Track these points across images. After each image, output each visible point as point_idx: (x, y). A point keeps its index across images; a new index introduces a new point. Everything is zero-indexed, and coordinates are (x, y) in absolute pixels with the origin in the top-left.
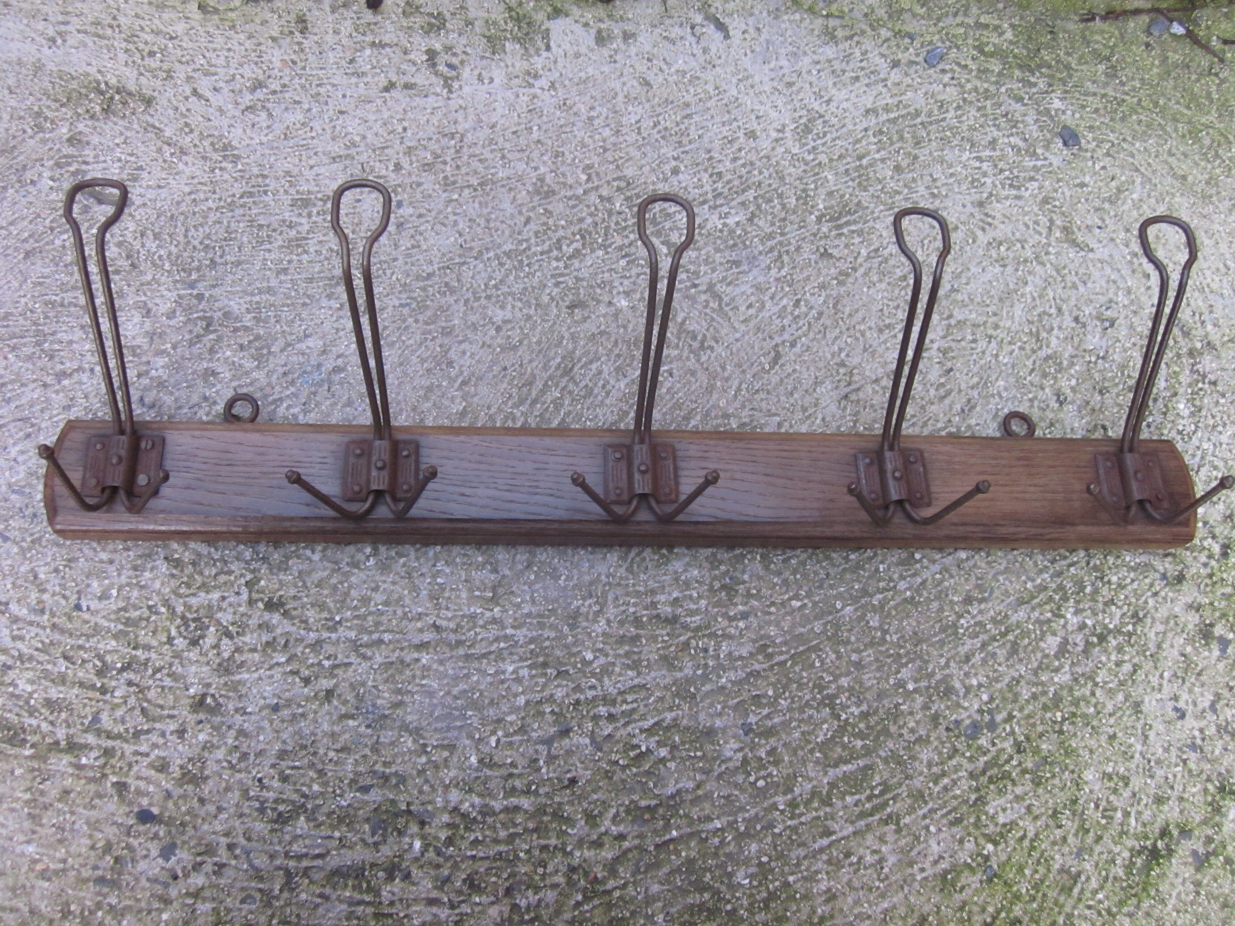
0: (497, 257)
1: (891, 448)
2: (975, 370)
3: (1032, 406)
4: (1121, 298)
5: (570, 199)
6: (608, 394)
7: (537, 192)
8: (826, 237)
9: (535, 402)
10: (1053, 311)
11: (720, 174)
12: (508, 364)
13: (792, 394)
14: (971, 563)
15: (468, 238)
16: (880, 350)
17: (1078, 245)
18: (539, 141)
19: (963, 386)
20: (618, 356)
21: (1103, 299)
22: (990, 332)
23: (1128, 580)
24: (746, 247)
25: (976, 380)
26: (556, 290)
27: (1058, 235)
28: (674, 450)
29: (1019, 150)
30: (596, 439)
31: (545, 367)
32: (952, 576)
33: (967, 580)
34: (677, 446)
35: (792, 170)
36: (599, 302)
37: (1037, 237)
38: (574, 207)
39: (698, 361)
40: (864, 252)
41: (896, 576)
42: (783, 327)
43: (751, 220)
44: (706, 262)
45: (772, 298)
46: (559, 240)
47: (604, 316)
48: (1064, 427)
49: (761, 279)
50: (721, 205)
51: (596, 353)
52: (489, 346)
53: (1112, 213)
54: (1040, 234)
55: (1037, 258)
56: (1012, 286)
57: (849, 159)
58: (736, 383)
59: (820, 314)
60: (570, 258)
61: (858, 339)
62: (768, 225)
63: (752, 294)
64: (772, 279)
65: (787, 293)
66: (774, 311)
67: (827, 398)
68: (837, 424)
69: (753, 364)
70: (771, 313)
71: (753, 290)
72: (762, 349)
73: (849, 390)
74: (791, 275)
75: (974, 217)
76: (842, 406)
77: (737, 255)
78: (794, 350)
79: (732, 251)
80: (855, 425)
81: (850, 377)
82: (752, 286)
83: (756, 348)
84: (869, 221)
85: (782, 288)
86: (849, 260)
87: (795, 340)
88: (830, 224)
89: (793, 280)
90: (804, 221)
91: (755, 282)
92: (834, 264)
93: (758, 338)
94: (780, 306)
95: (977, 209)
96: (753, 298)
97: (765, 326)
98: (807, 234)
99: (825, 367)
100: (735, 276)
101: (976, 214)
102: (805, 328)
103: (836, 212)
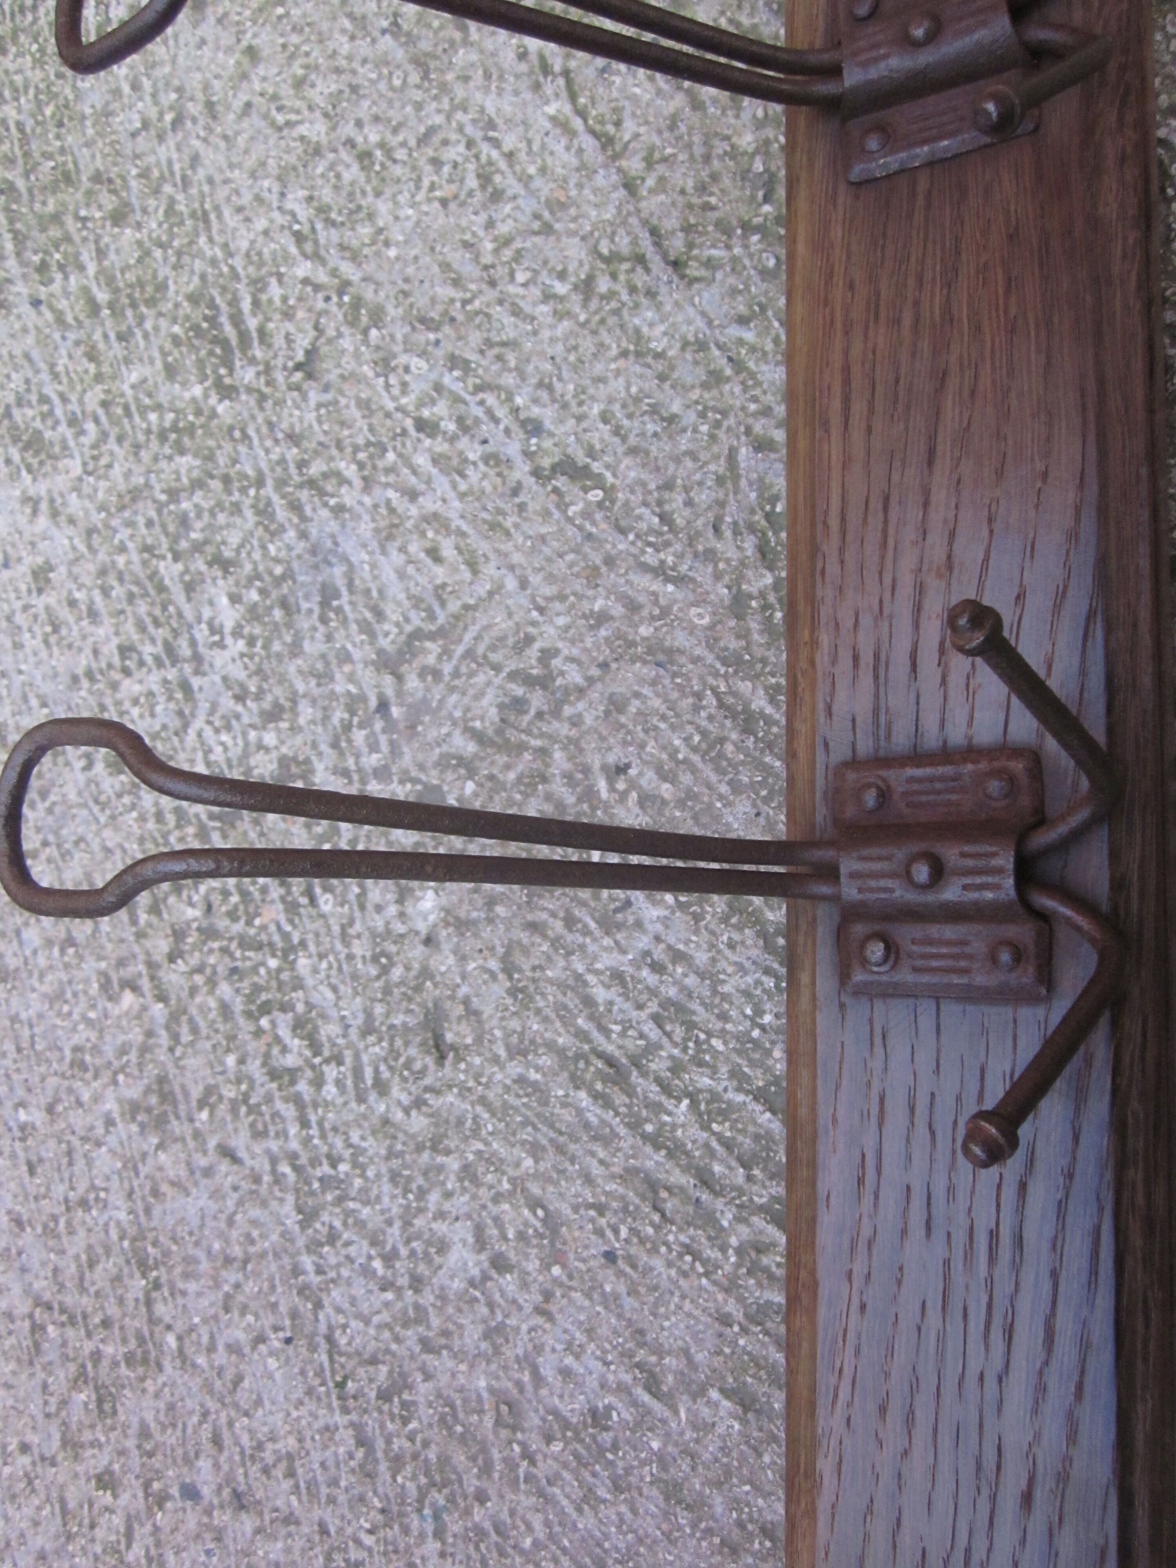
0: (313, 1247)
1: (835, 71)
5: (175, 1037)
6: (678, 957)
7: (161, 1122)
8: (268, 369)
9: (705, 1180)
11: (125, 650)
12: (598, 1247)
13: (672, 419)
15: (268, 1320)
16: (545, 188)
18: (50, 1109)
20: (570, 922)
24: (289, 575)
26: (396, 1092)
28: (854, 763)
30: (824, 1020)
31: (606, 1138)
34: (840, 753)
35: (117, 471)
36: (426, 973)
38: (195, 1030)
39: (581, 691)
40: (303, 269)
42: (487, 459)
43: (225, 565)
44: (324, 677)
45: (413, 495)
46: (274, 1075)
47: (463, 959)
49: (366, 528)
50: (193, 643)
51: (562, 986)
52: (548, 1296)
57: (97, 336)
58: (644, 581)
59: (454, 362)
60: (315, 1047)
61: (518, 252)
62: (238, 521)
63: (402, 549)
64: (367, 500)
65: (400, 455)
66: (447, 487)
67: (680, 318)
68: (756, 279)
69: (589, 537)
70: (451, 495)
71: (393, 548)
72: (546, 514)
73: (658, 258)
74: (356, 449)
75: (226, 15)
76: (702, 273)
77: (307, 598)
78: (548, 424)
79: (299, 611)
80: (758, 229)
81: (622, 259)
82: (384, 552)
83: (544, 530)
84: (232, 268)
85: (388, 471)
86: (320, 305)
87: (523, 424)
88: (238, 364)
89: (369, 444)
90: (231, 429)
91: (374, 545)
92: (330, 341)
93: (516, 526)
94: (434, 471)
95: (209, 10)
96: (413, 548)
97: (485, 509)
98: (260, 420)
99: (595, 333)
100: (360, 599)
101: (220, 10)
102: (491, 400)
103: (211, 353)
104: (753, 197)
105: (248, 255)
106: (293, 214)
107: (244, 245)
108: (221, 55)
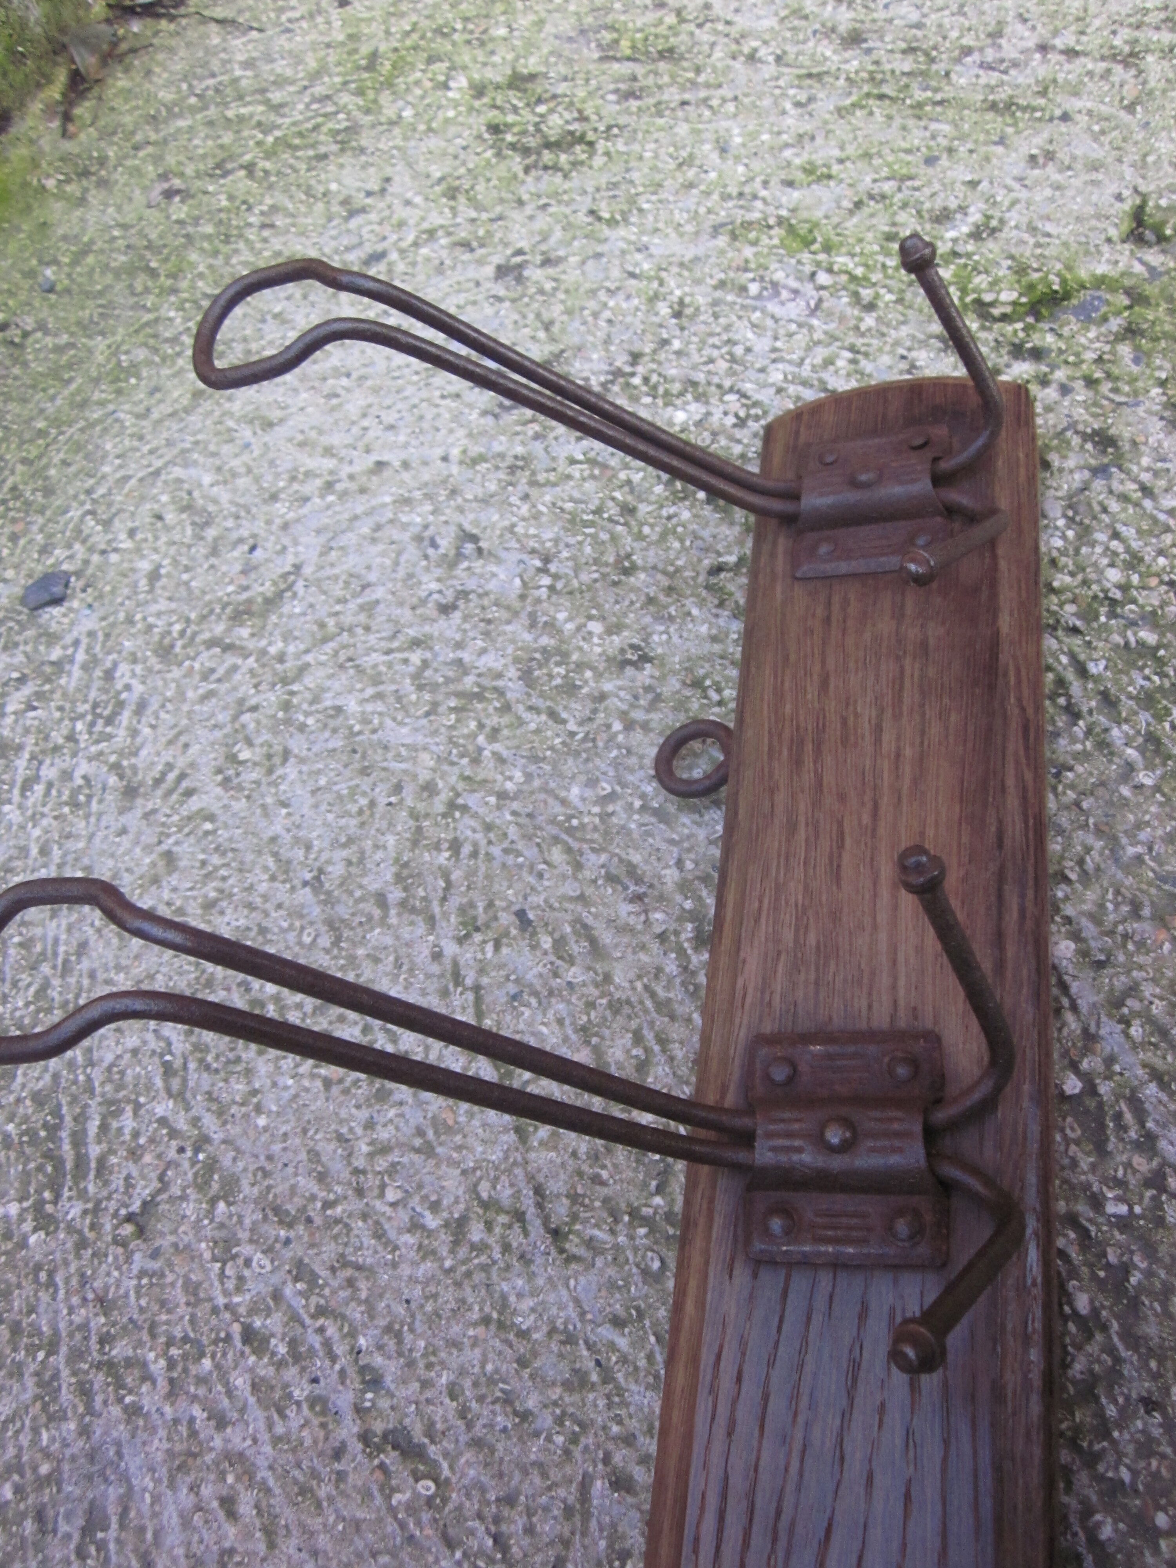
1: (747, 1139)
2: (531, 853)
3: (645, 727)
4: (415, 518)
8: (97, 1210)
10: (416, 657)
13: (525, 1416)
14: (1089, 929)
17: (280, 595)
19: (570, 889)
21: (412, 552)
22: (439, 805)
23: (1115, 544)
24: (54, 1479)
25: (557, 855)
27: (245, 632)
29: (40, 695)
32: (1133, 990)
33: (1141, 945)
37: (238, 677)
40: (163, 1107)
41: (1141, 1163)
42: (314, 1401)
45: (221, 1423)
48: (708, 658)
49: (158, 1445)
53: (230, 523)
54: (235, 668)
55: (285, 681)
56: (337, 743)
59: (301, 1271)
61: (394, 1165)
62: (16, 1387)
63: (194, 1488)
64: (168, 1409)
65: (217, 1366)
66: (262, 1425)
67: (552, 1298)
68: (638, 1278)
69: (411, 1539)
70: (264, 1437)
71: (184, 1482)
72: (367, 1495)
73: (538, 1222)
74: (169, 1344)
75: (154, 811)
76: (581, 1251)
77: (68, 1517)
78: (388, 1379)
79: (55, 1531)
80: (646, 1221)
81: (500, 1210)
82: (172, 1485)
83: (360, 1514)
84: (89, 1079)
85: (201, 1380)
86: (172, 1154)
87: (363, 1370)
88: (66, 1193)
89: (185, 1339)
90: (38, 1267)
91: (163, 1472)
92: (172, 1200)
93: (331, 1499)
94: (252, 1400)
95: (139, 801)
96: (206, 1491)
97: (299, 1465)
98: (72, 1269)
99: (458, 1285)
100: (129, 1537)
101: (150, 806)
102: (332, 1331)
103: (40, 1168)
104: (645, 1185)
105: (109, 1069)
106: (169, 1044)
107: (109, 1057)
108: (138, 850)
